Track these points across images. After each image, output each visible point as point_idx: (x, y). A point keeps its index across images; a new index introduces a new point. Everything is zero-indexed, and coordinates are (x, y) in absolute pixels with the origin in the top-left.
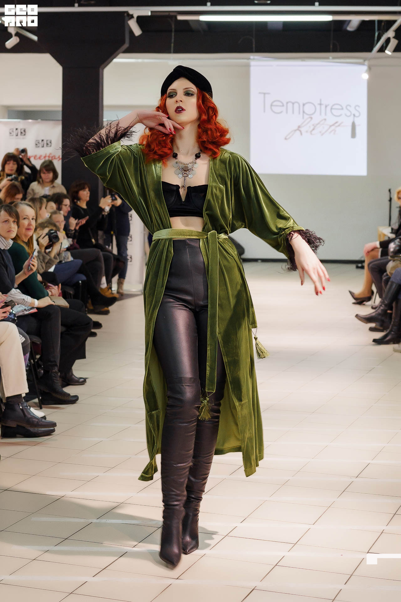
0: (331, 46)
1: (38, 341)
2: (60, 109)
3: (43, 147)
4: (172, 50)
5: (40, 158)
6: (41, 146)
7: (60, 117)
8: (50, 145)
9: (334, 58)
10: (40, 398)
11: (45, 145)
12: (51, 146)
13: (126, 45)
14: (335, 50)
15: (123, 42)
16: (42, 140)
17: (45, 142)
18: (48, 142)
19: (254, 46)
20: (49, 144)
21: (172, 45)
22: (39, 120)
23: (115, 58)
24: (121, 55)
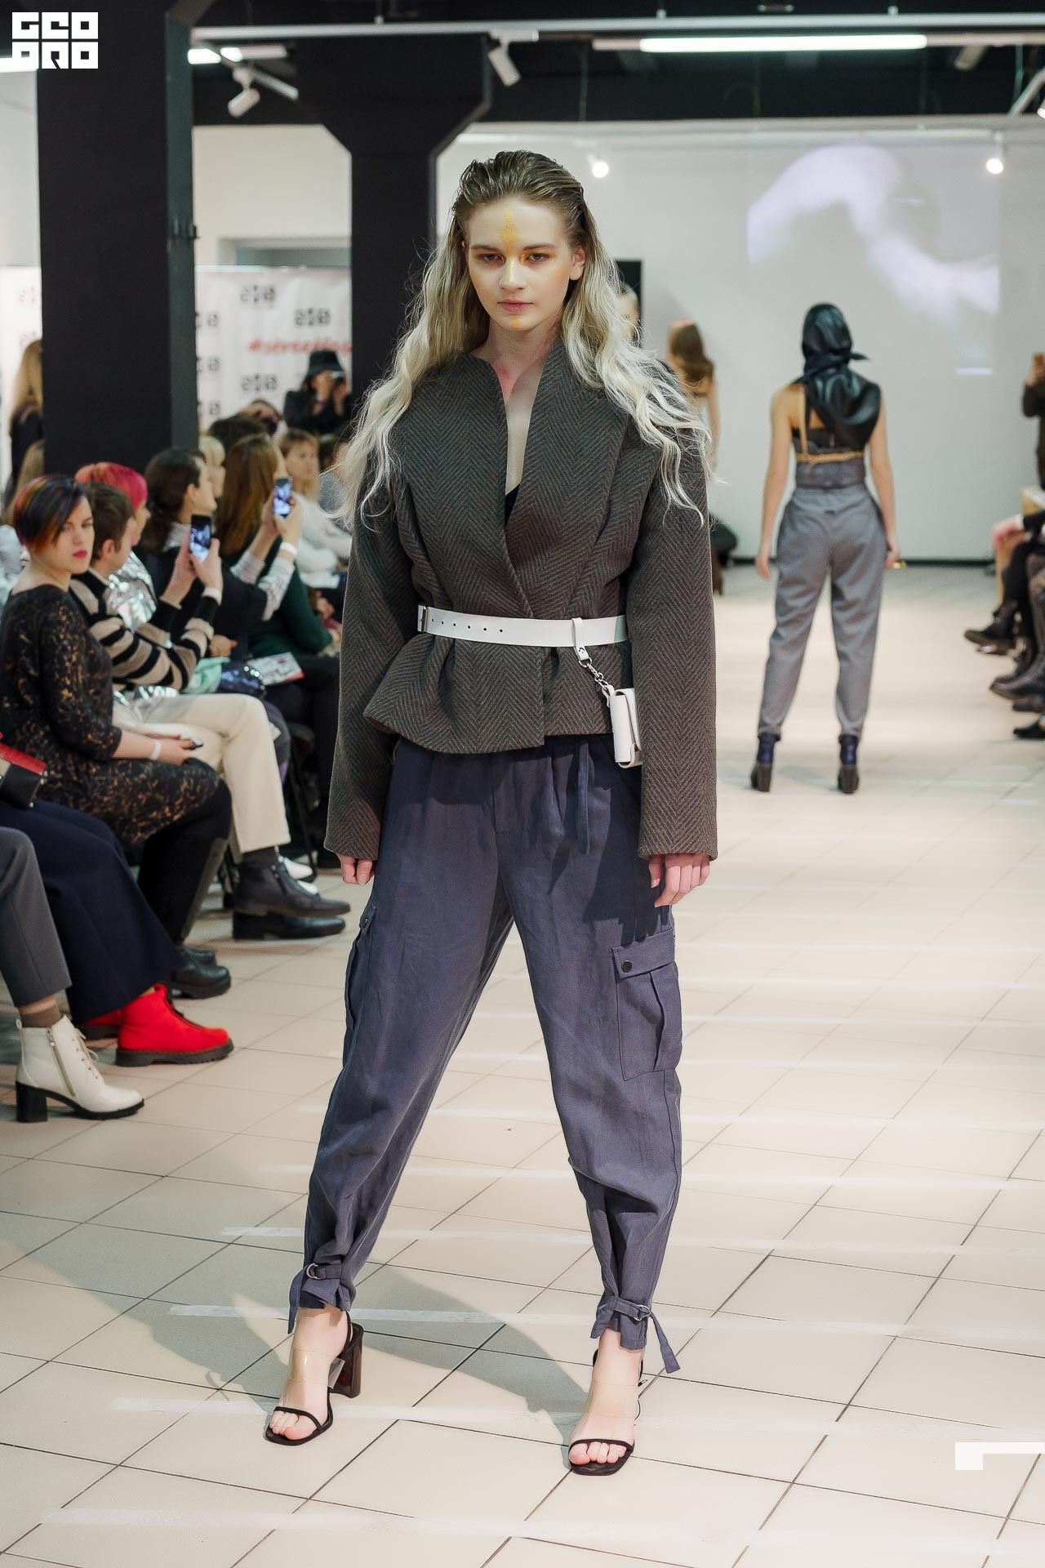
0: (922, 103)
1: (306, 734)
2: (346, 244)
3: (311, 323)
4: (583, 112)
5: (305, 348)
6: (306, 321)
7: (346, 260)
8: (324, 320)
9: (928, 128)
10: (315, 855)
11: (316, 322)
12: (327, 322)
13: (485, 106)
14: (930, 111)
15: (477, 99)
16: (310, 311)
17: (315, 313)
18: (324, 315)
19: (757, 103)
20: (323, 318)
21: (583, 105)
22: (303, 268)
23: (461, 131)
24: (474, 127)
